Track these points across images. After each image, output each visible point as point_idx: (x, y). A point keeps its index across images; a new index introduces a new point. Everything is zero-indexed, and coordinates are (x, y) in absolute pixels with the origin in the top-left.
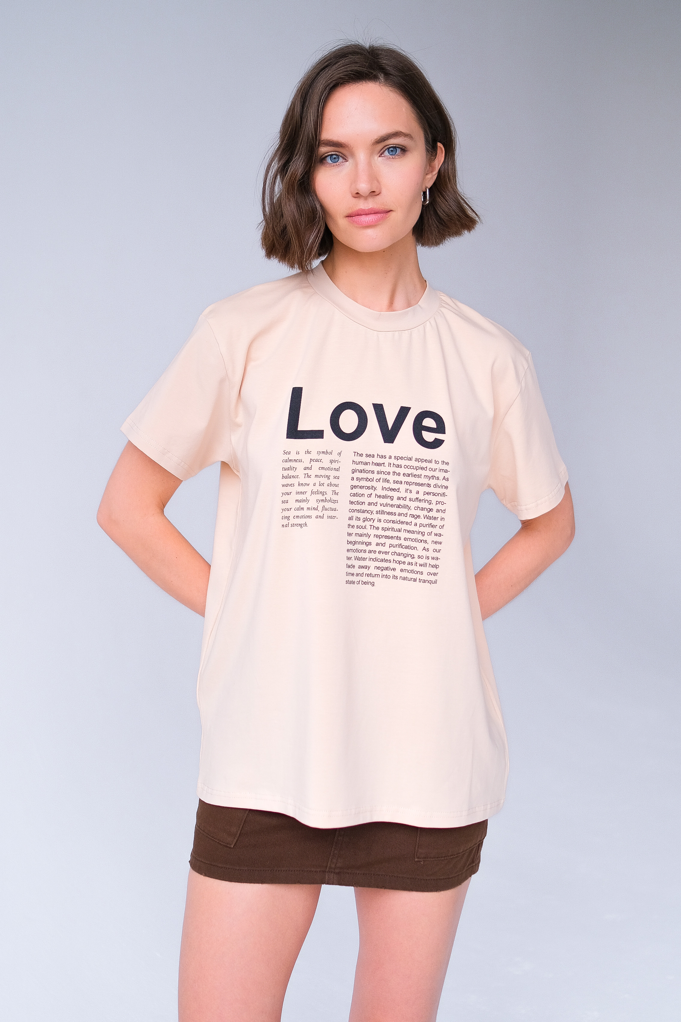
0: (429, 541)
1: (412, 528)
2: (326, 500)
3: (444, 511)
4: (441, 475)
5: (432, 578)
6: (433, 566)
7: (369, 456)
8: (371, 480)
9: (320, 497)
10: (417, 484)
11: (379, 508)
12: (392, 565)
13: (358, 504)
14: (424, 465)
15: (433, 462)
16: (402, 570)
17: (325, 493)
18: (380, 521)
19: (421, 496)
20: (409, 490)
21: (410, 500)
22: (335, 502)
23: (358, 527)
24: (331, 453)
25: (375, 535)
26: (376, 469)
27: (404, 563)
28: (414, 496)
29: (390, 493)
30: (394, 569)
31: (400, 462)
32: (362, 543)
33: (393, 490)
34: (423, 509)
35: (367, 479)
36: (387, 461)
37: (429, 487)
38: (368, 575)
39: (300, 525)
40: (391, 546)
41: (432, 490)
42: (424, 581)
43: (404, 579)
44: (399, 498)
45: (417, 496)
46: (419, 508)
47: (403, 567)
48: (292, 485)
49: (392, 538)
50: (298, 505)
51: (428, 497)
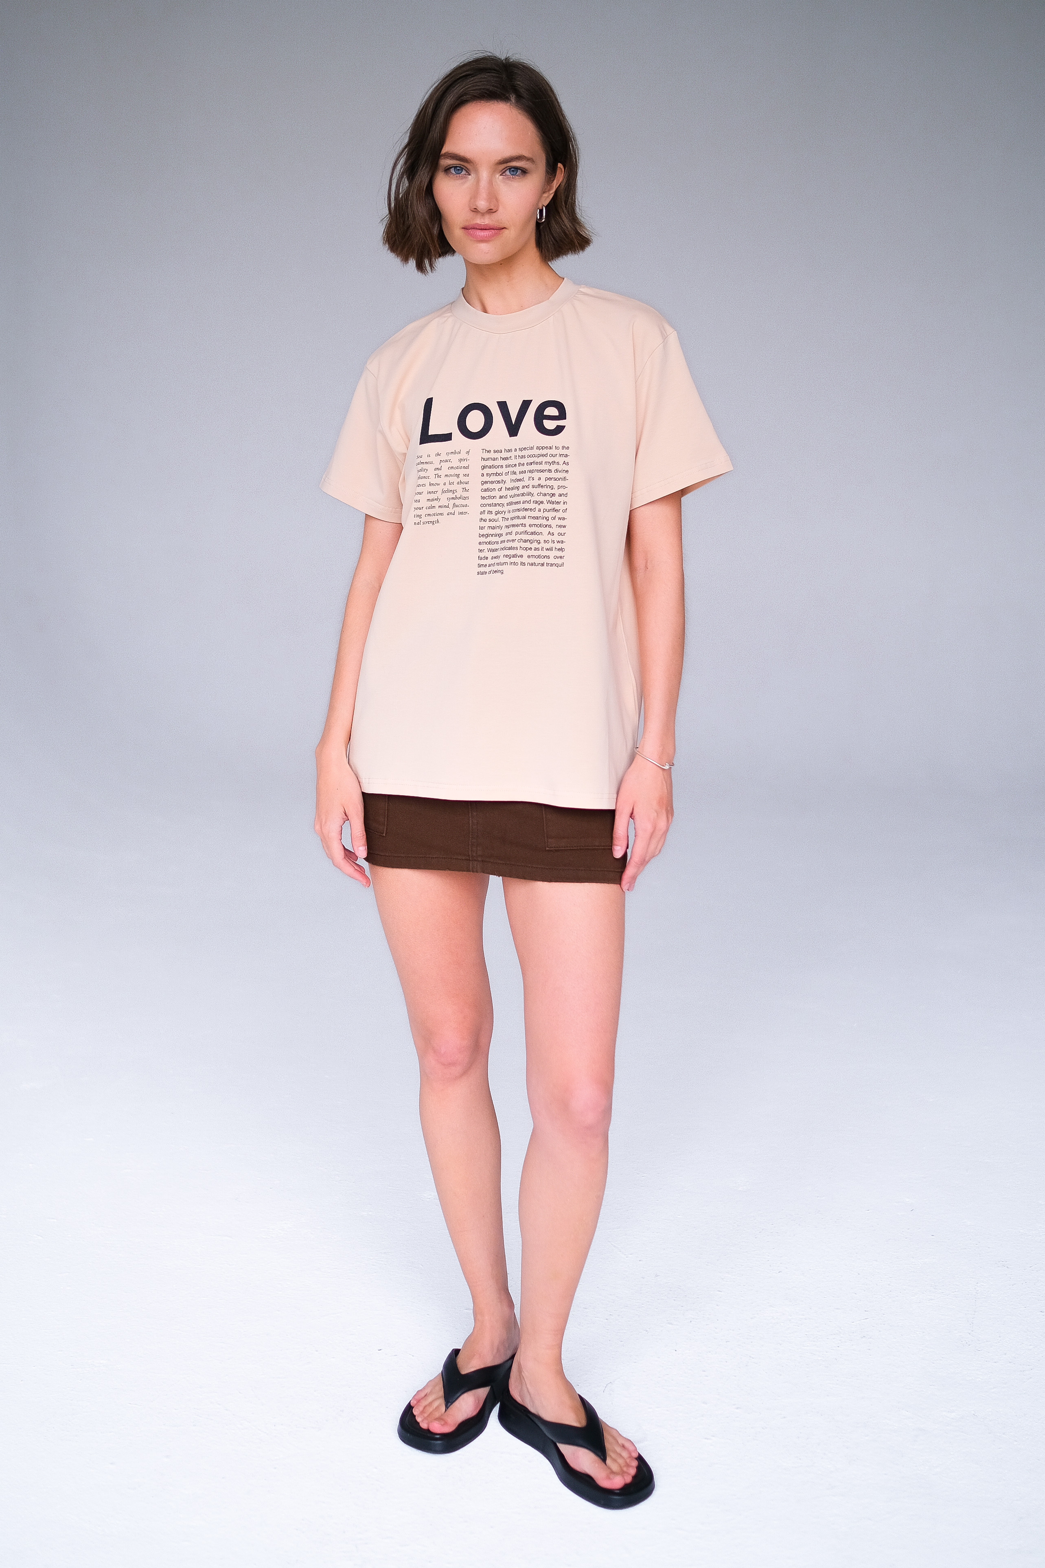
0: (553, 525)
1: (536, 514)
2: (457, 498)
3: (566, 495)
4: (561, 460)
5: (559, 561)
6: (559, 550)
7: (497, 451)
8: (500, 474)
9: (451, 495)
10: (538, 471)
11: (508, 499)
12: (519, 552)
13: (490, 498)
14: (544, 452)
15: (554, 448)
16: (529, 557)
17: (455, 491)
18: (510, 511)
19: (543, 482)
20: (533, 478)
21: (534, 487)
22: (465, 498)
23: (490, 520)
24: (460, 453)
25: (506, 526)
26: (504, 463)
27: (531, 549)
28: (536, 482)
29: (517, 484)
30: (522, 556)
31: (524, 453)
32: (493, 535)
33: (519, 480)
34: (545, 495)
35: (497, 474)
36: (512, 454)
37: (550, 472)
38: (498, 564)
39: (433, 523)
40: (518, 534)
41: (553, 475)
42: (552, 565)
43: (532, 564)
44: (523, 487)
45: (539, 482)
46: (541, 494)
47: (530, 553)
48: (424, 485)
49: (517, 526)
50: (429, 504)
51: (549, 483)
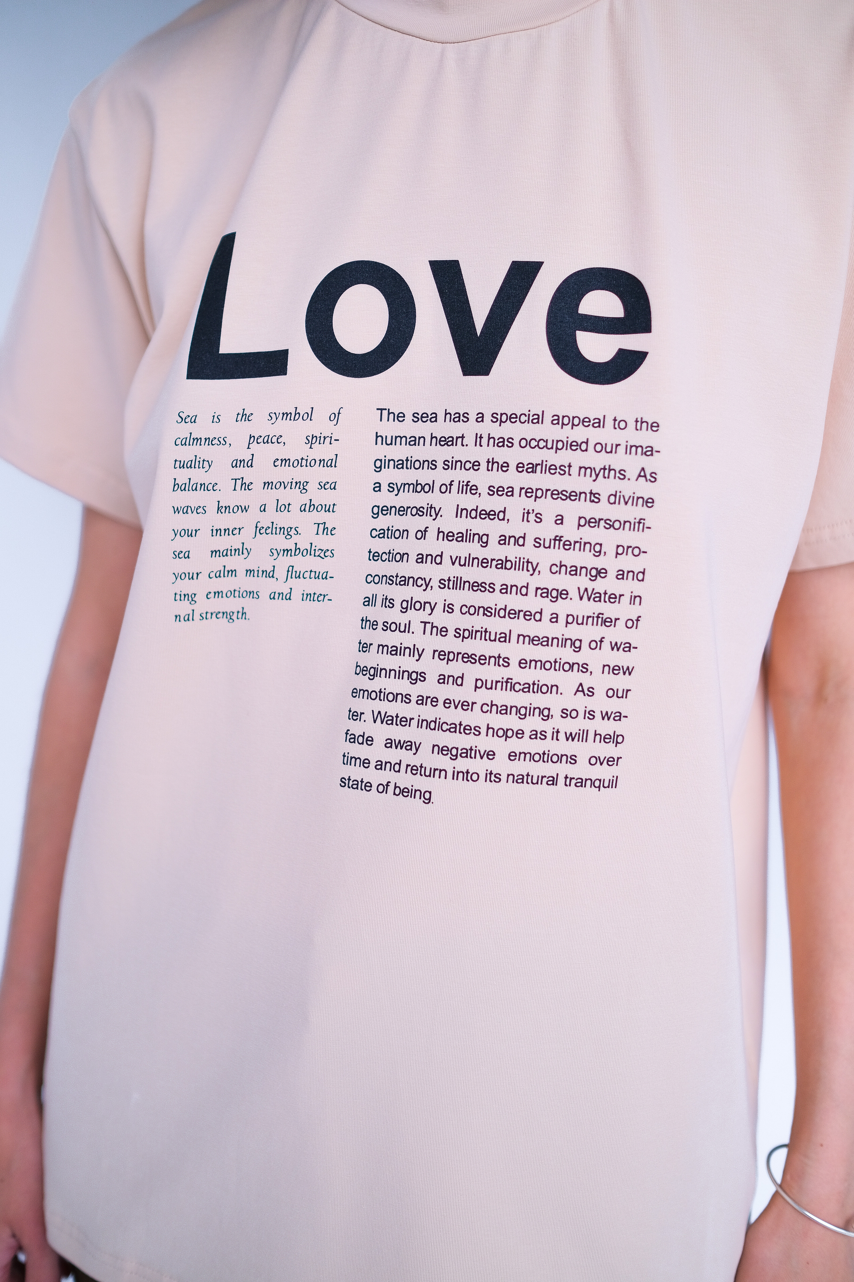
0: (595, 666)
1: (544, 629)
2: (298, 551)
3: (640, 576)
4: (633, 464)
5: (604, 772)
6: (604, 739)
7: (422, 417)
8: (427, 488)
9: (280, 542)
10: (557, 494)
11: (448, 570)
12: (484, 743)
13: (390, 559)
14: (579, 434)
15: (609, 423)
16: (512, 756)
17: (293, 531)
18: (449, 608)
19: (569, 532)
20: (535, 512)
21: (538, 543)
22: (324, 554)
23: (386, 627)
24: (309, 416)
25: (435, 651)
26: (441, 454)
27: (519, 734)
28: (548, 530)
29: (479, 526)
30: (490, 755)
31: (507, 430)
32: (399, 674)
33: (489, 515)
34: (575, 571)
35: (417, 487)
36: (469, 429)
37: (593, 501)
38: (414, 770)
39: (227, 616)
40: (480, 684)
41: (602, 510)
42: (581, 783)
43: (521, 779)
44: (504, 540)
45: (559, 530)
46: (563, 568)
47: (515, 745)
48: (200, 510)
49: (482, 660)
50: (218, 563)
51: (590, 534)
